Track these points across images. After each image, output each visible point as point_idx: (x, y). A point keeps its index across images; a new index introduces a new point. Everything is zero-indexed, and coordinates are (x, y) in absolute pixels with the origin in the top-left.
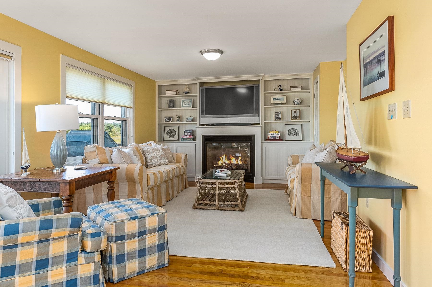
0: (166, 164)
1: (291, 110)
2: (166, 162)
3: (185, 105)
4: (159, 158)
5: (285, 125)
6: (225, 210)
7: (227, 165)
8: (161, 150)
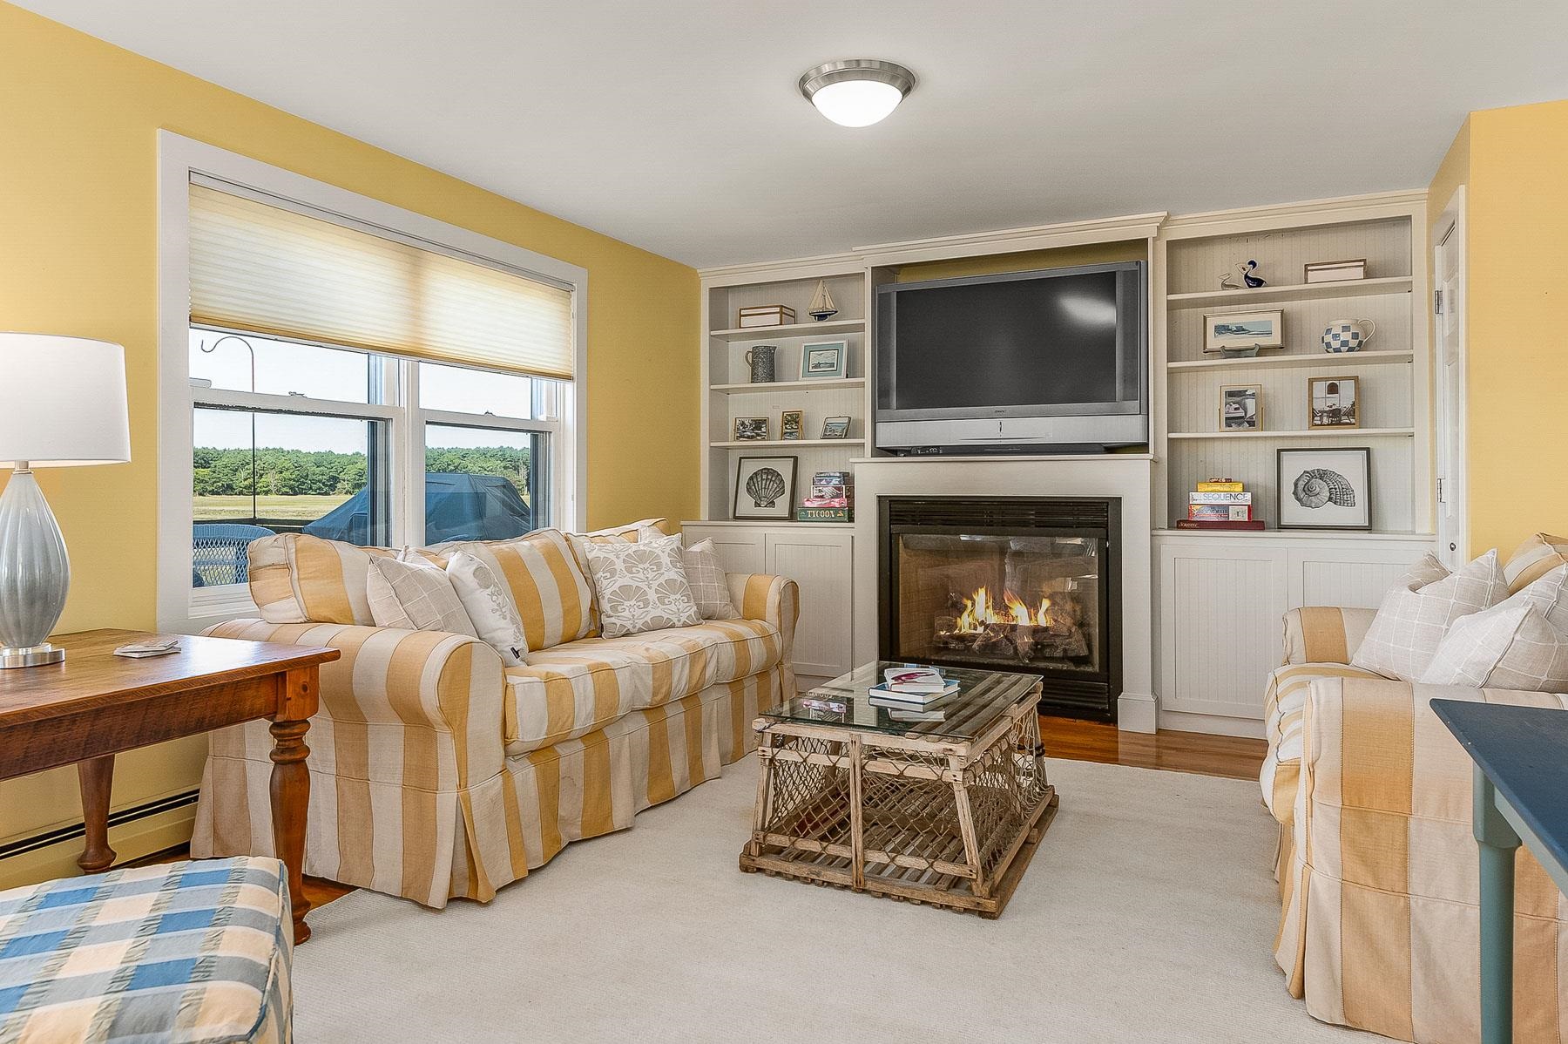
0: (685, 625)
1: (1311, 381)
2: (687, 614)
3: (816, 366)
4: (652, 596)
5: (1279, 451)
6: (898, 900)
7: (993, 630)
8: (666, 560)
